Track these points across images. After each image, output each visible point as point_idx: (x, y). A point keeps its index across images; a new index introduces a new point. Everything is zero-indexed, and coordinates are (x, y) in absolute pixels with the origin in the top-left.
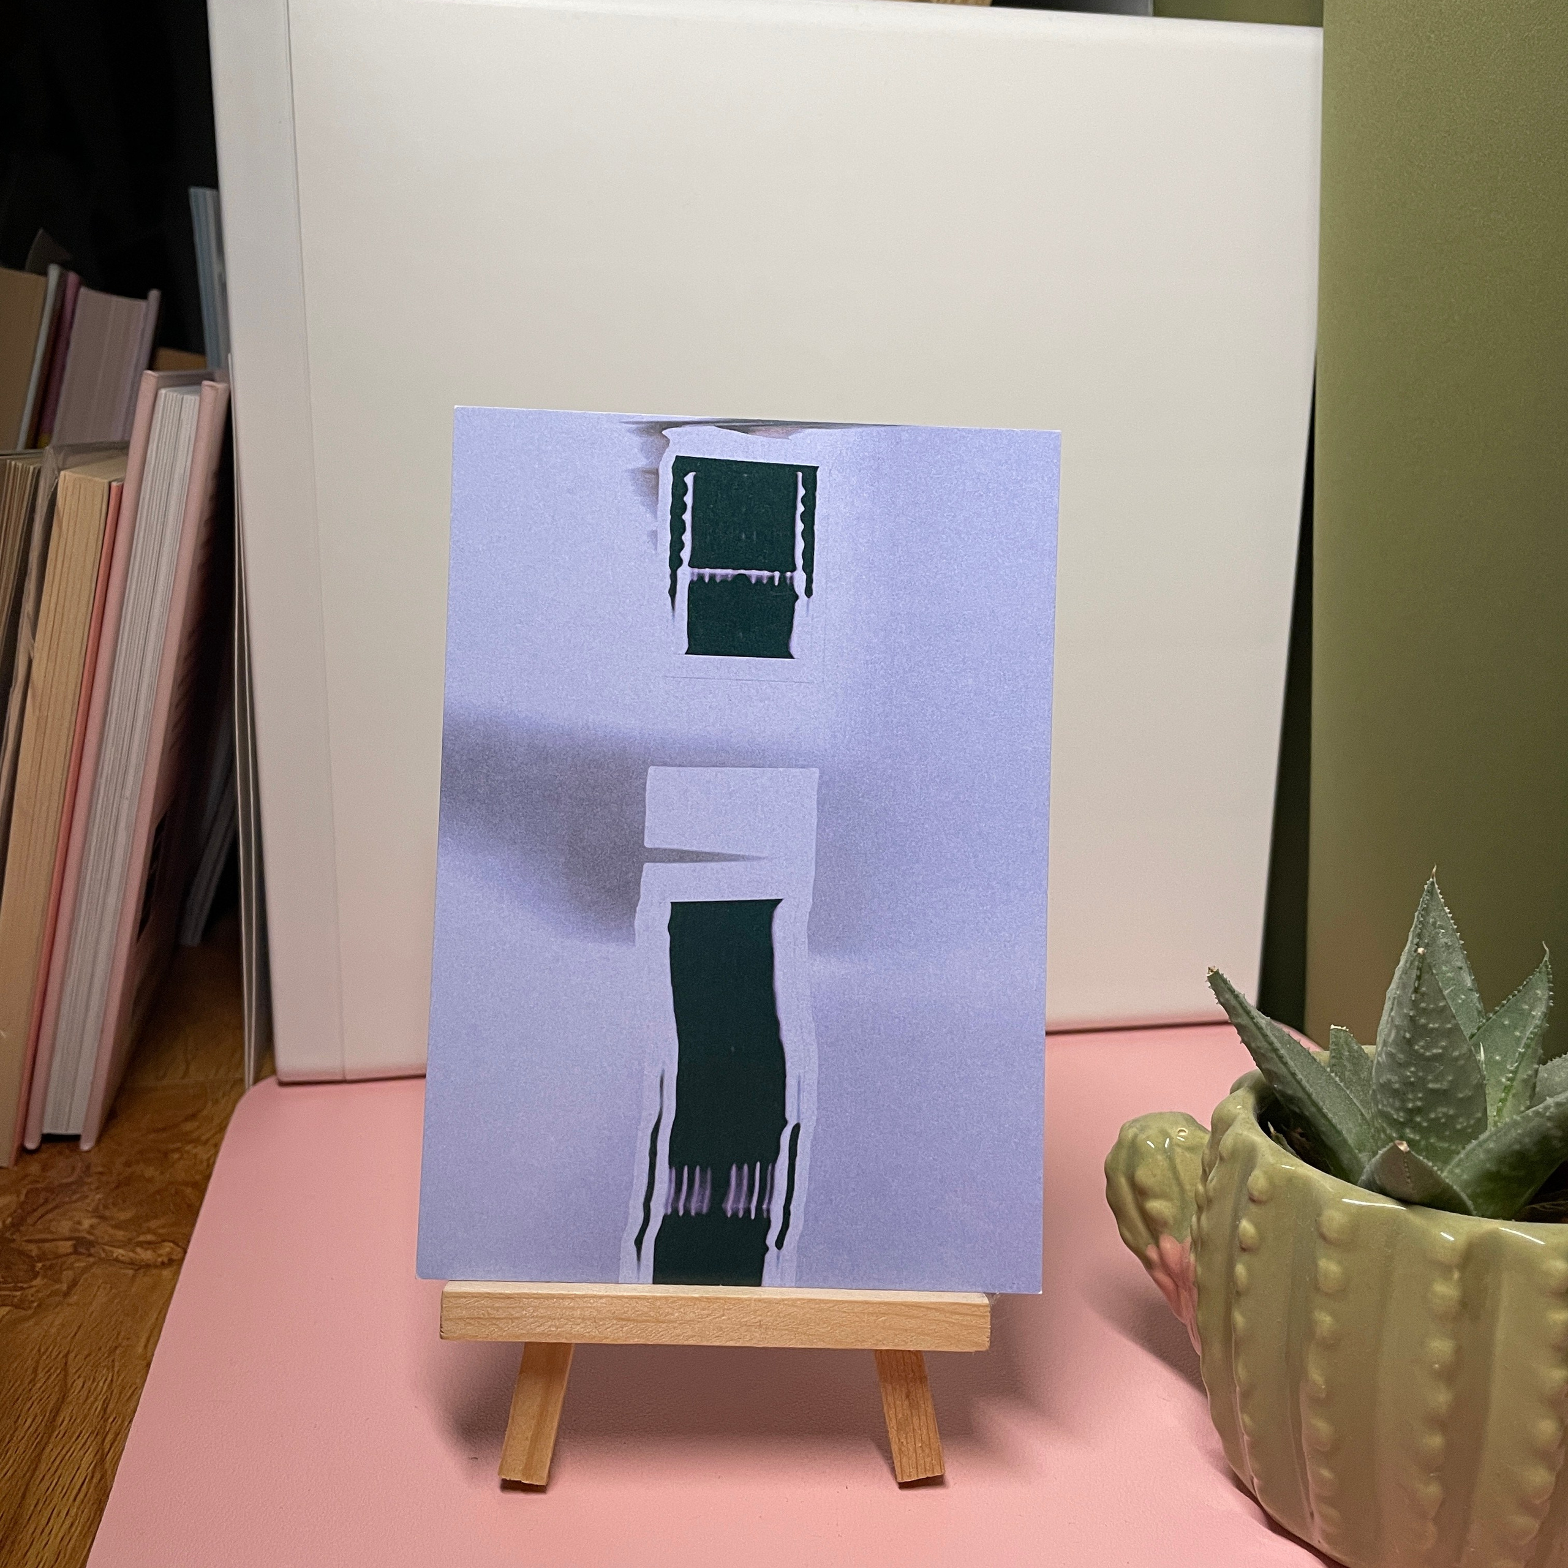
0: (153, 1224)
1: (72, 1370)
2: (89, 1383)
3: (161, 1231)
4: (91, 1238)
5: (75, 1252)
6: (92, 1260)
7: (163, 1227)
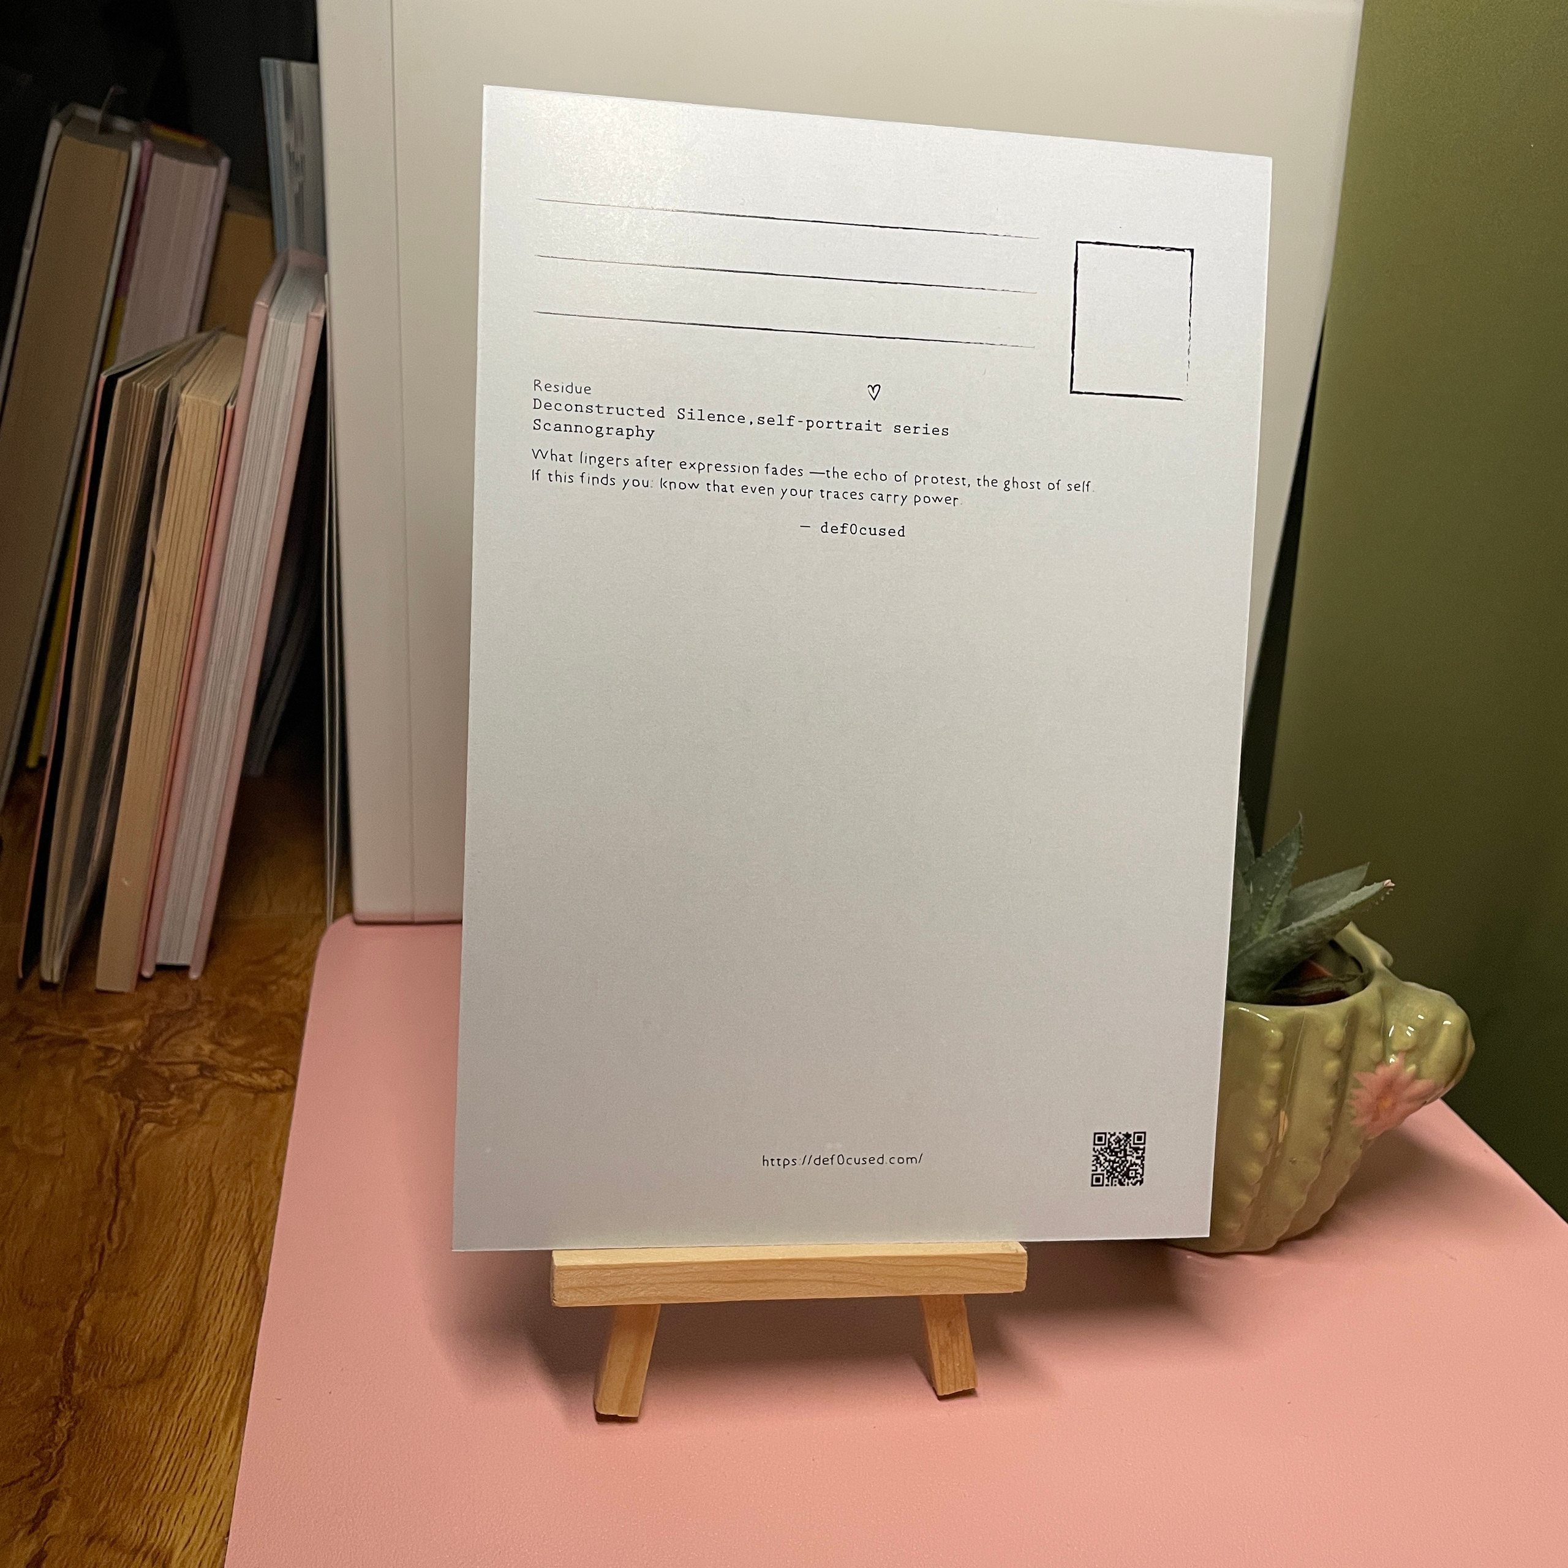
0: (264, 1052)
1: (217, 1182)
2: (232, 1194)
3: (272, 1059)
4: (211, 1062)
5: (202, 1075)
6: (216, 1083)
7: (272, 1054)
